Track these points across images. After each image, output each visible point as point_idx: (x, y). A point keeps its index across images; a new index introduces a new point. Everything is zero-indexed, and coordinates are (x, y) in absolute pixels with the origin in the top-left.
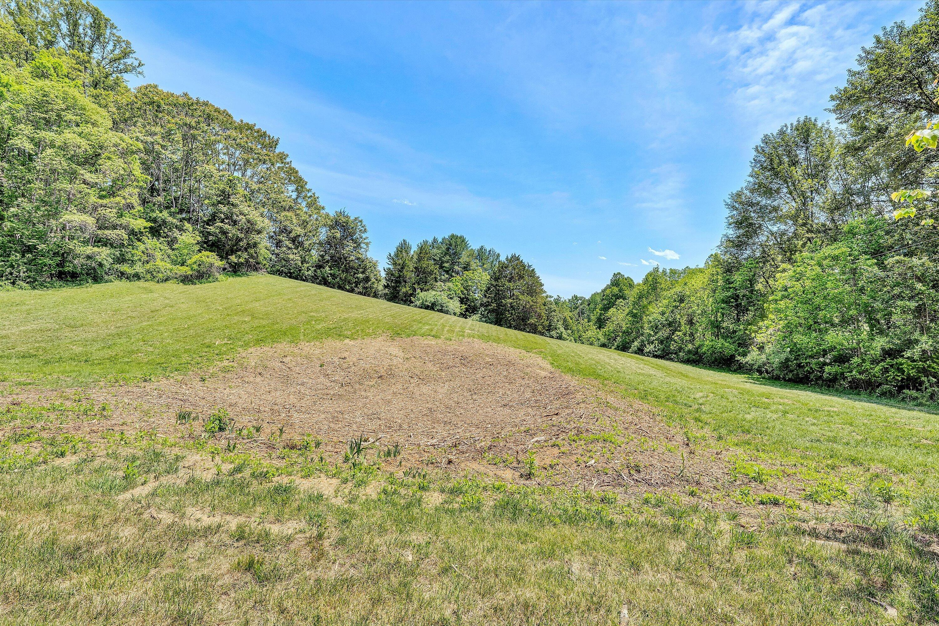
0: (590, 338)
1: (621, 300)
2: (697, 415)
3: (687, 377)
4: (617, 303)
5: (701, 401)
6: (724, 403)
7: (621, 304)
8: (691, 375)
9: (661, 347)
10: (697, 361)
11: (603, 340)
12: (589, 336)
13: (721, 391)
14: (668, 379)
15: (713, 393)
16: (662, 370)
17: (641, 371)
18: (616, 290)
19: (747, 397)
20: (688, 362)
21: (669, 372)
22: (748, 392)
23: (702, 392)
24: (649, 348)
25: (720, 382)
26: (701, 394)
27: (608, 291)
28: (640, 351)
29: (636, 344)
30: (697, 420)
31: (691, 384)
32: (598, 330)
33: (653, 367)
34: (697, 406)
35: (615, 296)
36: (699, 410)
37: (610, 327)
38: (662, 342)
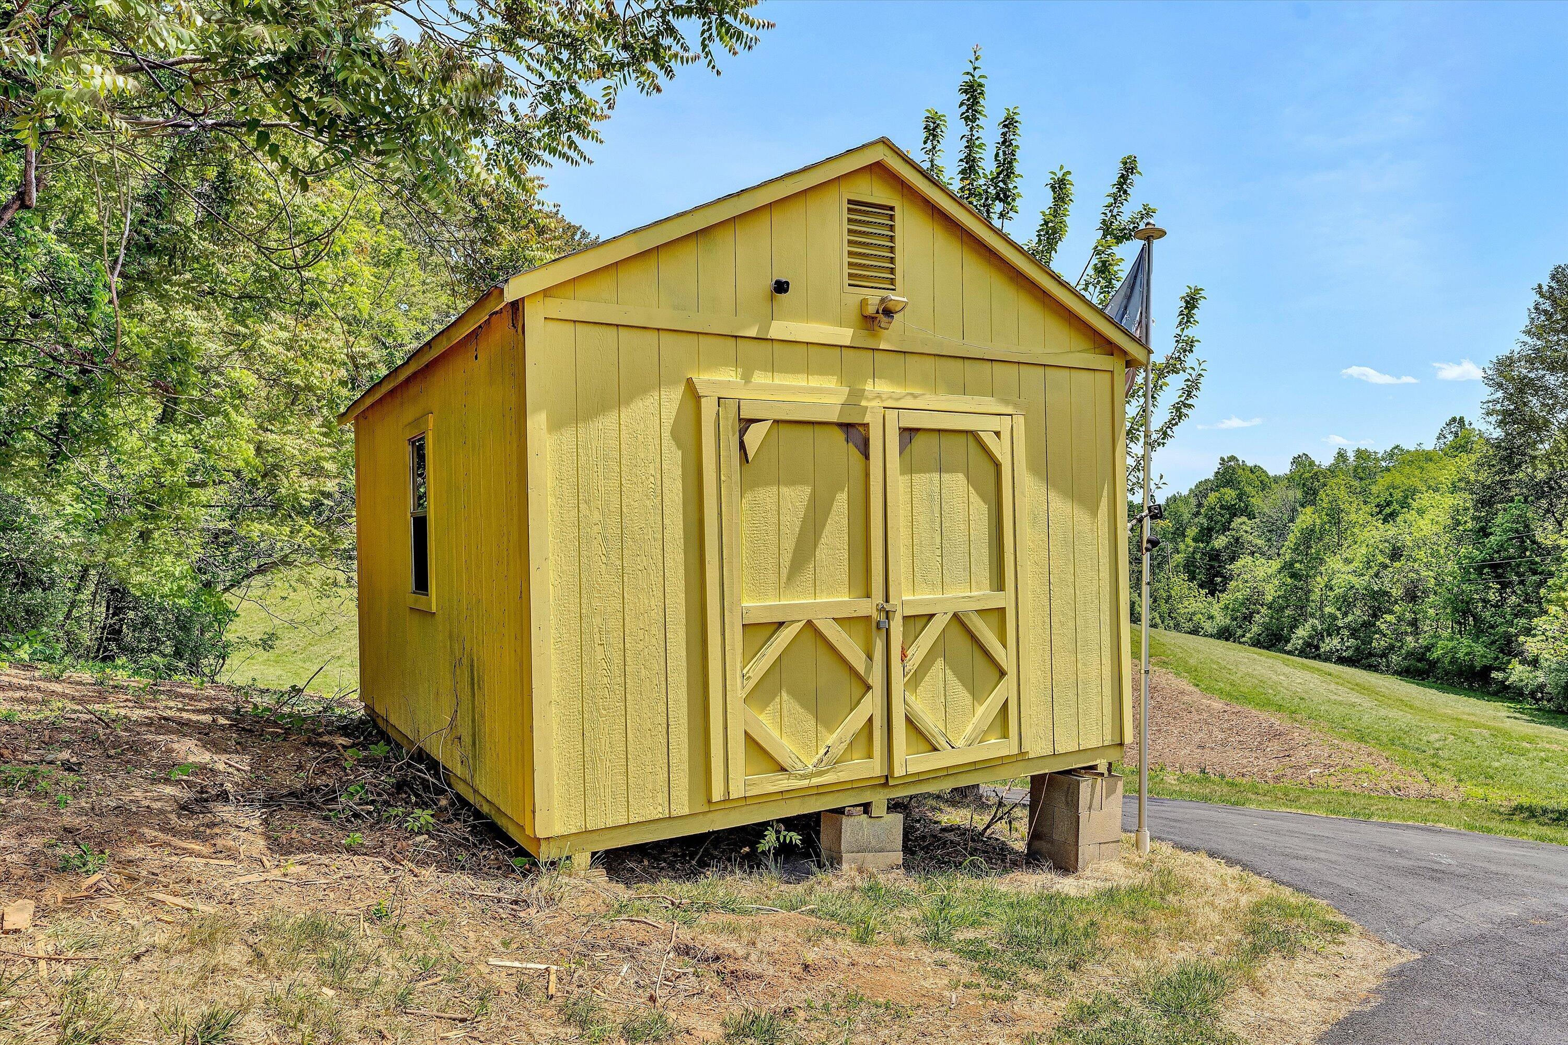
0: (1194, 614)
1: (1244, 519)
2: (1434, 761)
3: (1411, 707)
4: (1233, 525)
5: (1437, 745)
6: (1468, 747)
7: (1244, 527)
8: (1417, 703)
9: (1352, 642)
10: (1424, 673)
11: (1222, 620)
12: (1191, 610)
13: (1465, 732)
14: (1383, 712)
15: (1454, 735)
16: (1369, 695)
17: (1336, 697)
18: (1230, 494)
19: (1501, 740)
20: (1406, 673)
21: (1380, 698)
22: (1507, 735)
23: (1437, 732)
24: (1331, 644)
25: (1465, 717)
26: (1437, 736)
27: (1212, 497)
28: (1310, 650)
29: (1302, 632)
30: (1433, 765)
31: (1421, 721)
32: (1210, 599)
33: (1352, 689)
34: (1432, 752)
35: (1228, 509)
36: (1434, 756)
37: (1235, 592)
38: (1354, 633)
